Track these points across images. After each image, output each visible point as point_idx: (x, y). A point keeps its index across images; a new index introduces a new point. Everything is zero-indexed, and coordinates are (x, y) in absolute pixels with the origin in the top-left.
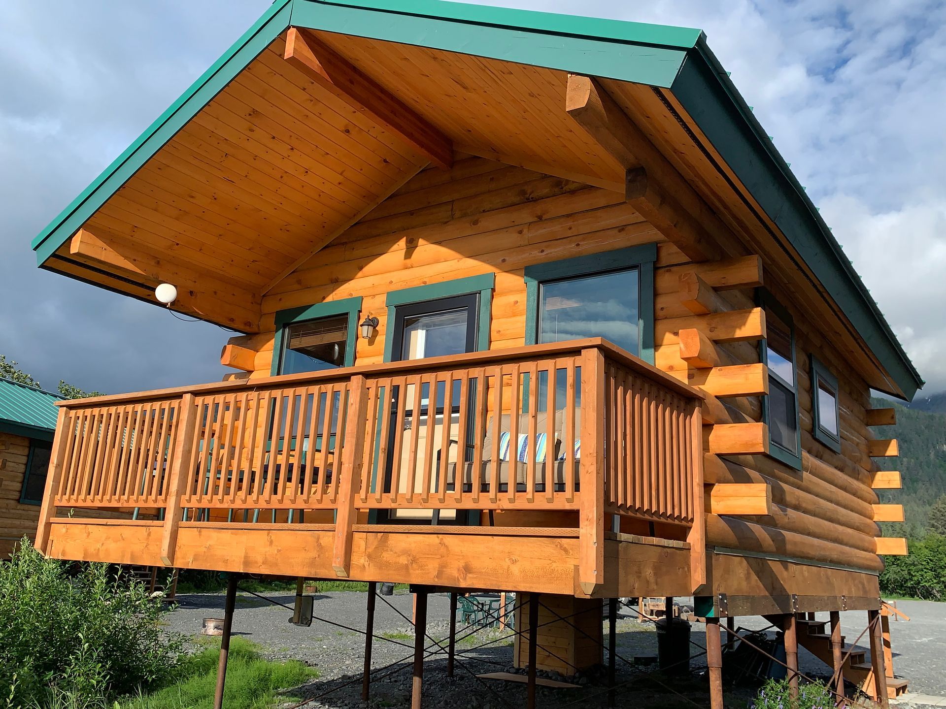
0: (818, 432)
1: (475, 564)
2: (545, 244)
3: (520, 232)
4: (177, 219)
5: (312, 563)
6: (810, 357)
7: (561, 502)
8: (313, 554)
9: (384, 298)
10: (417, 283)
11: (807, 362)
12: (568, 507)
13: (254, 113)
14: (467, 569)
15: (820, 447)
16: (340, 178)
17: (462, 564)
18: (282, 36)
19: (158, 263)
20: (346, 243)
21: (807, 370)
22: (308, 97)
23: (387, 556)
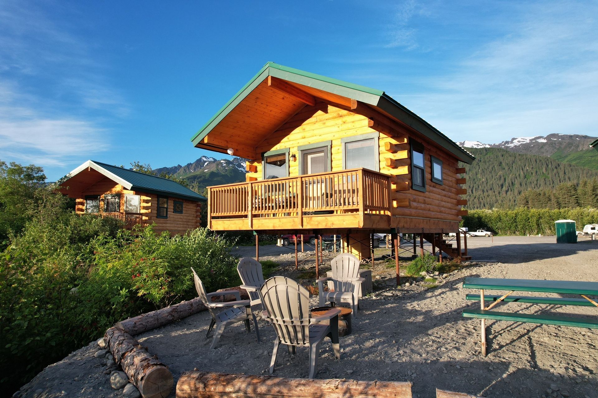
0: (433, 180)
1: (335, 223)
2: (347, 131)
3: (339, 127)
4: (233, 129)
5: (292, 226)
6: (431, 156)
7: (355, 207)
8: (292, 223)
9: (297, 148)
10: (307, 143)
11: (430, 158)
12: (356, 208)
13: (257, 98)
14: (333, 224)
15: (435, 184)
16: (280, 111)
17: (331, 223)
18: (267, 78)
19: (227, 142)
20: (282, 130)
21: (430, 160)
22: (272, 92)
23: (312, 222)
